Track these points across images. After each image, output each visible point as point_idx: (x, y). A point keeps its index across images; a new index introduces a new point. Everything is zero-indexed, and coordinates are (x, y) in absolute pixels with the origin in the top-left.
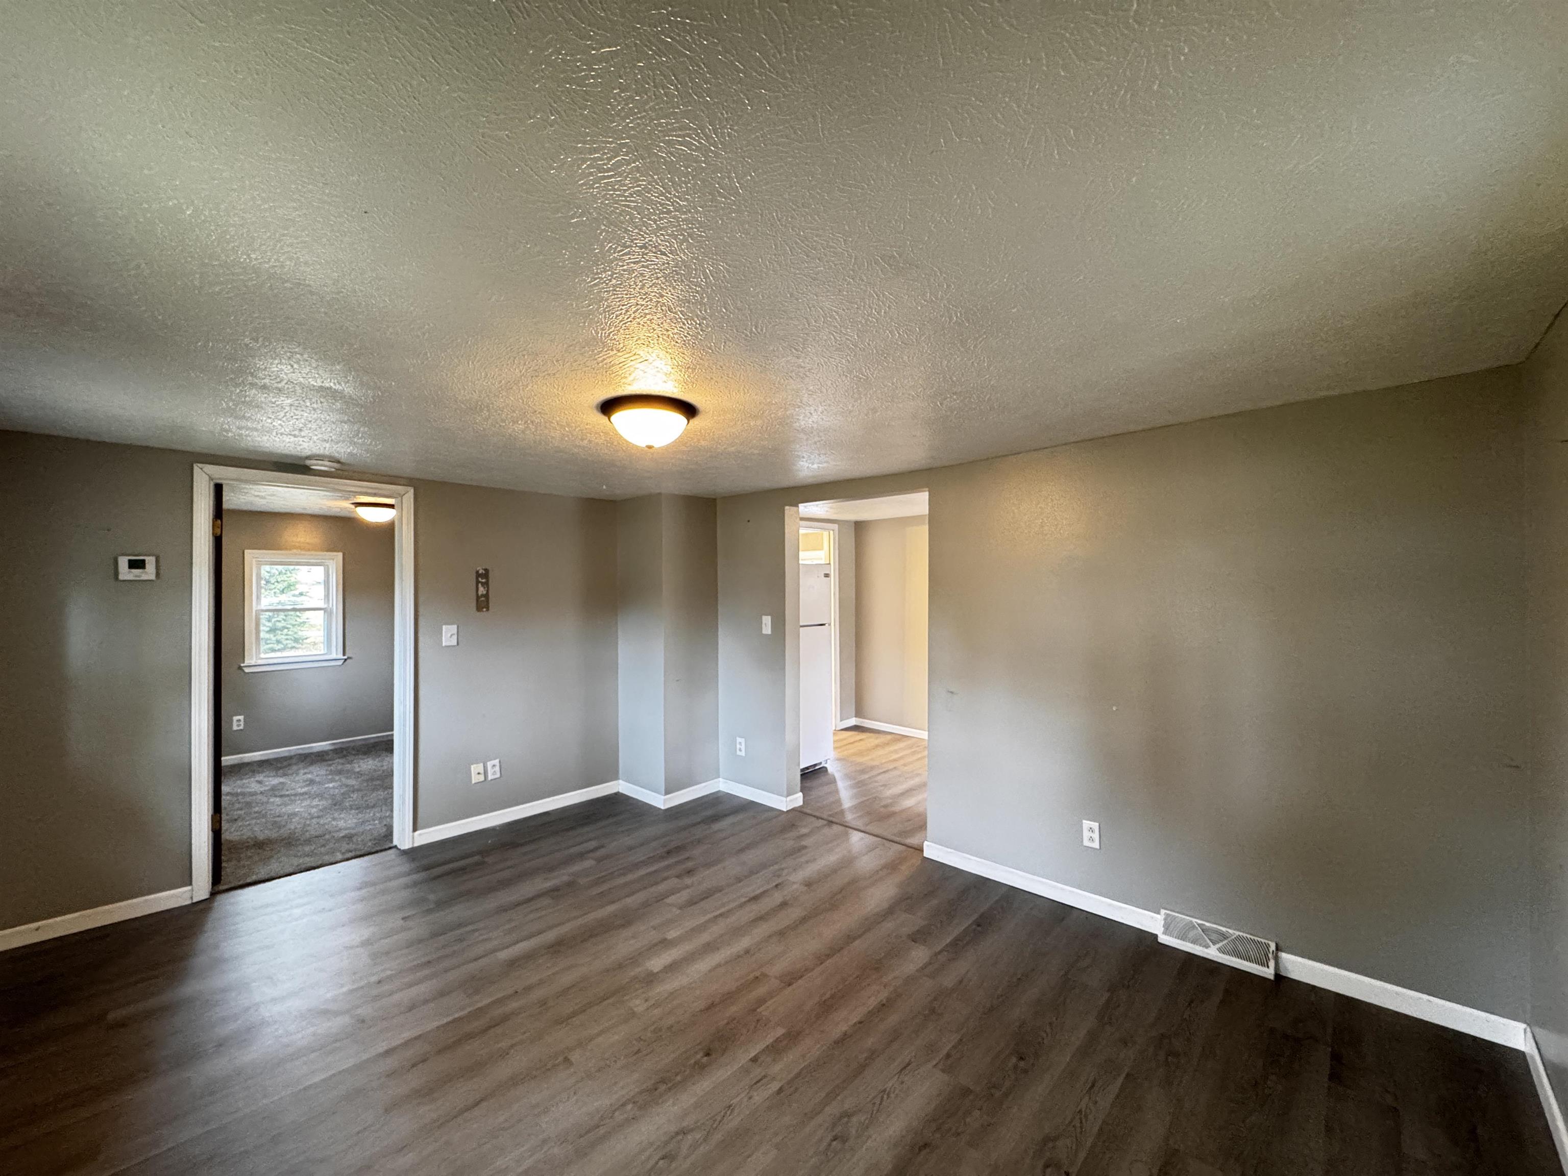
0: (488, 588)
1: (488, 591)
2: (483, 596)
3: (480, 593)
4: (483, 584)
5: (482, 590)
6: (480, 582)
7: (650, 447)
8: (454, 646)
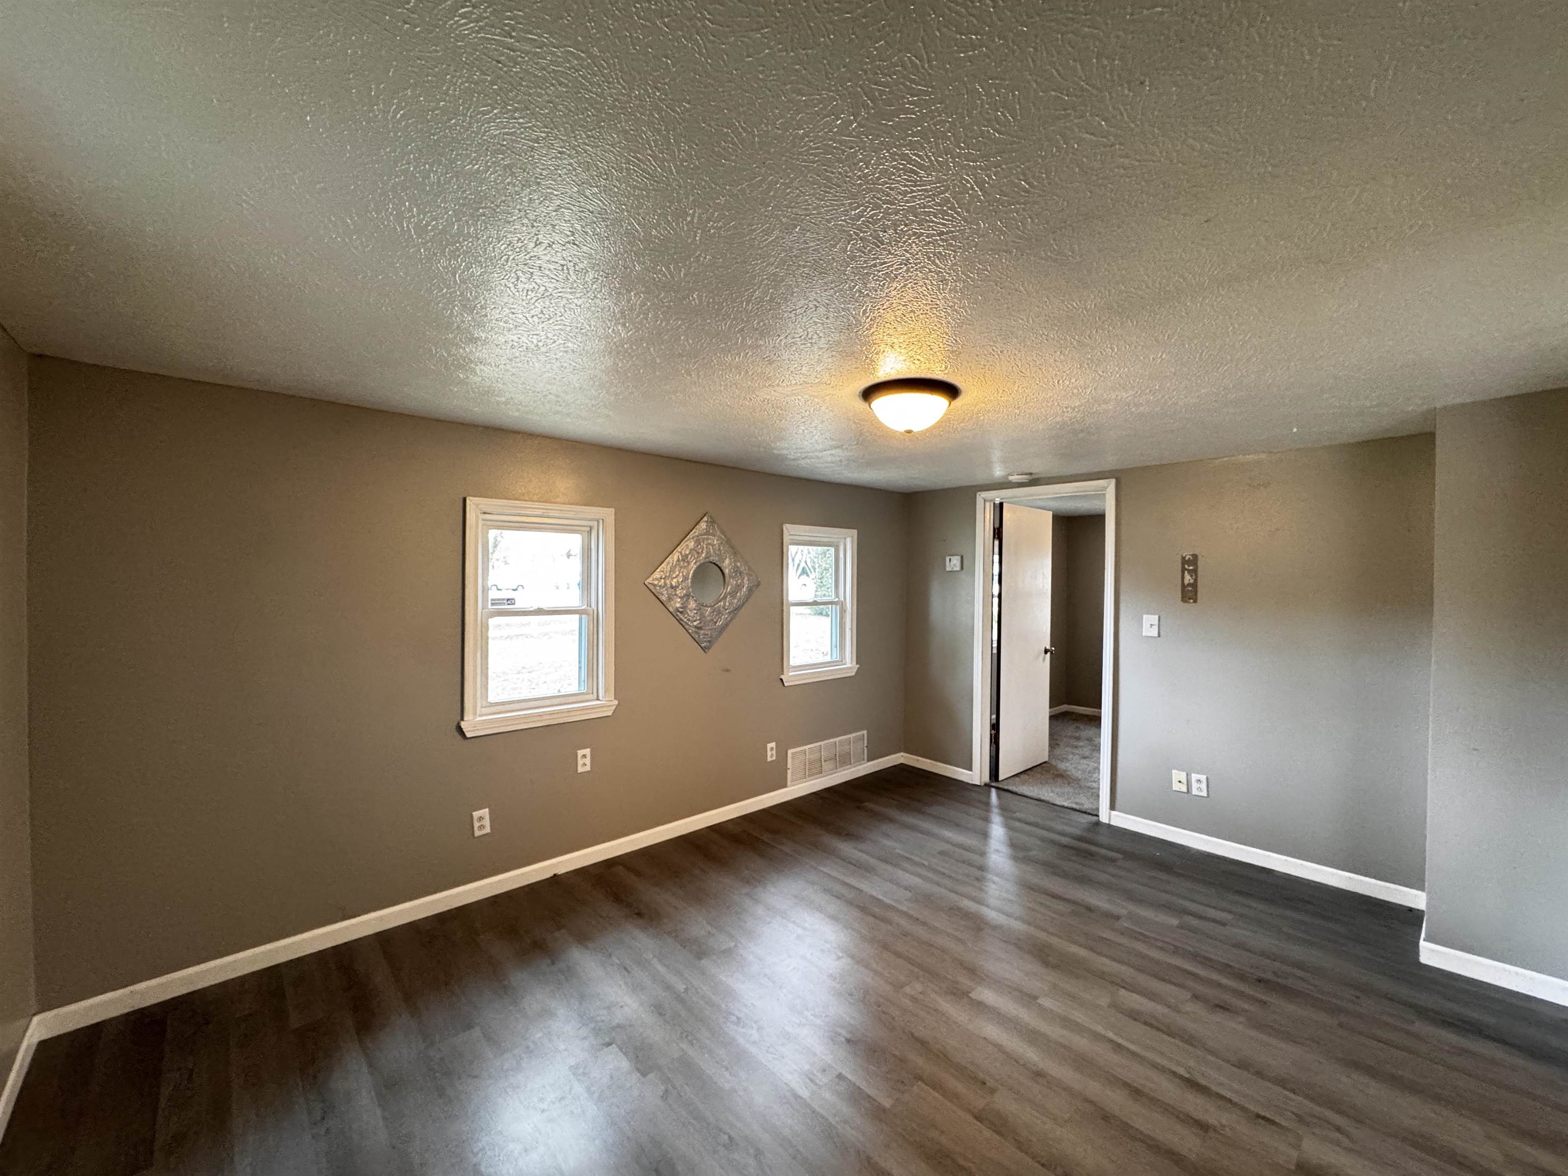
0: (1196, 576)
1: (1196, 580)
2: (1189, 585)
3: (1186, 582)
4: (1189, 571)
5: (1188, 579)
6: (1186, 569)
7: (909, 432)
8: (1155, 637)
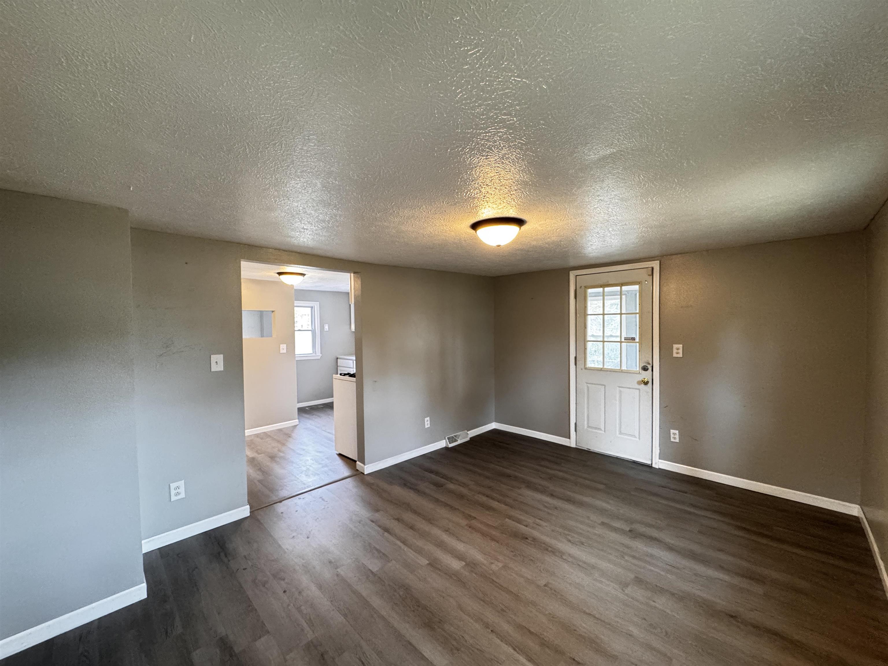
7: (499, 246)
